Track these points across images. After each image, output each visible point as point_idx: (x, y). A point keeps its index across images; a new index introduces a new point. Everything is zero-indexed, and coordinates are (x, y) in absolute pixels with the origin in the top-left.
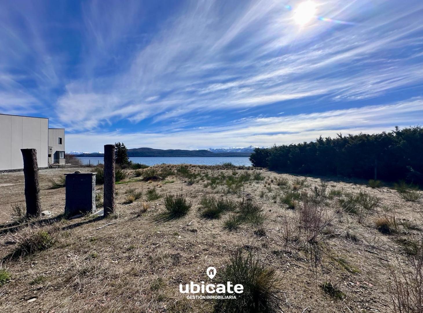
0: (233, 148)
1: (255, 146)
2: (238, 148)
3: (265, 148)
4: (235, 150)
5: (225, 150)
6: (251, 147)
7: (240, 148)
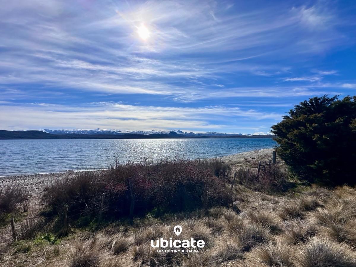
0: (78, 130)
1: (102, 129)
2: (84, 130)
3: (112, 130)
4: (80, 131)
5: (67, 131)
6: (98, 129)
7: (87, 130)
